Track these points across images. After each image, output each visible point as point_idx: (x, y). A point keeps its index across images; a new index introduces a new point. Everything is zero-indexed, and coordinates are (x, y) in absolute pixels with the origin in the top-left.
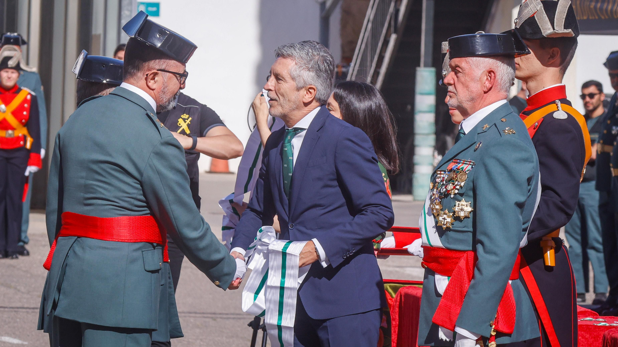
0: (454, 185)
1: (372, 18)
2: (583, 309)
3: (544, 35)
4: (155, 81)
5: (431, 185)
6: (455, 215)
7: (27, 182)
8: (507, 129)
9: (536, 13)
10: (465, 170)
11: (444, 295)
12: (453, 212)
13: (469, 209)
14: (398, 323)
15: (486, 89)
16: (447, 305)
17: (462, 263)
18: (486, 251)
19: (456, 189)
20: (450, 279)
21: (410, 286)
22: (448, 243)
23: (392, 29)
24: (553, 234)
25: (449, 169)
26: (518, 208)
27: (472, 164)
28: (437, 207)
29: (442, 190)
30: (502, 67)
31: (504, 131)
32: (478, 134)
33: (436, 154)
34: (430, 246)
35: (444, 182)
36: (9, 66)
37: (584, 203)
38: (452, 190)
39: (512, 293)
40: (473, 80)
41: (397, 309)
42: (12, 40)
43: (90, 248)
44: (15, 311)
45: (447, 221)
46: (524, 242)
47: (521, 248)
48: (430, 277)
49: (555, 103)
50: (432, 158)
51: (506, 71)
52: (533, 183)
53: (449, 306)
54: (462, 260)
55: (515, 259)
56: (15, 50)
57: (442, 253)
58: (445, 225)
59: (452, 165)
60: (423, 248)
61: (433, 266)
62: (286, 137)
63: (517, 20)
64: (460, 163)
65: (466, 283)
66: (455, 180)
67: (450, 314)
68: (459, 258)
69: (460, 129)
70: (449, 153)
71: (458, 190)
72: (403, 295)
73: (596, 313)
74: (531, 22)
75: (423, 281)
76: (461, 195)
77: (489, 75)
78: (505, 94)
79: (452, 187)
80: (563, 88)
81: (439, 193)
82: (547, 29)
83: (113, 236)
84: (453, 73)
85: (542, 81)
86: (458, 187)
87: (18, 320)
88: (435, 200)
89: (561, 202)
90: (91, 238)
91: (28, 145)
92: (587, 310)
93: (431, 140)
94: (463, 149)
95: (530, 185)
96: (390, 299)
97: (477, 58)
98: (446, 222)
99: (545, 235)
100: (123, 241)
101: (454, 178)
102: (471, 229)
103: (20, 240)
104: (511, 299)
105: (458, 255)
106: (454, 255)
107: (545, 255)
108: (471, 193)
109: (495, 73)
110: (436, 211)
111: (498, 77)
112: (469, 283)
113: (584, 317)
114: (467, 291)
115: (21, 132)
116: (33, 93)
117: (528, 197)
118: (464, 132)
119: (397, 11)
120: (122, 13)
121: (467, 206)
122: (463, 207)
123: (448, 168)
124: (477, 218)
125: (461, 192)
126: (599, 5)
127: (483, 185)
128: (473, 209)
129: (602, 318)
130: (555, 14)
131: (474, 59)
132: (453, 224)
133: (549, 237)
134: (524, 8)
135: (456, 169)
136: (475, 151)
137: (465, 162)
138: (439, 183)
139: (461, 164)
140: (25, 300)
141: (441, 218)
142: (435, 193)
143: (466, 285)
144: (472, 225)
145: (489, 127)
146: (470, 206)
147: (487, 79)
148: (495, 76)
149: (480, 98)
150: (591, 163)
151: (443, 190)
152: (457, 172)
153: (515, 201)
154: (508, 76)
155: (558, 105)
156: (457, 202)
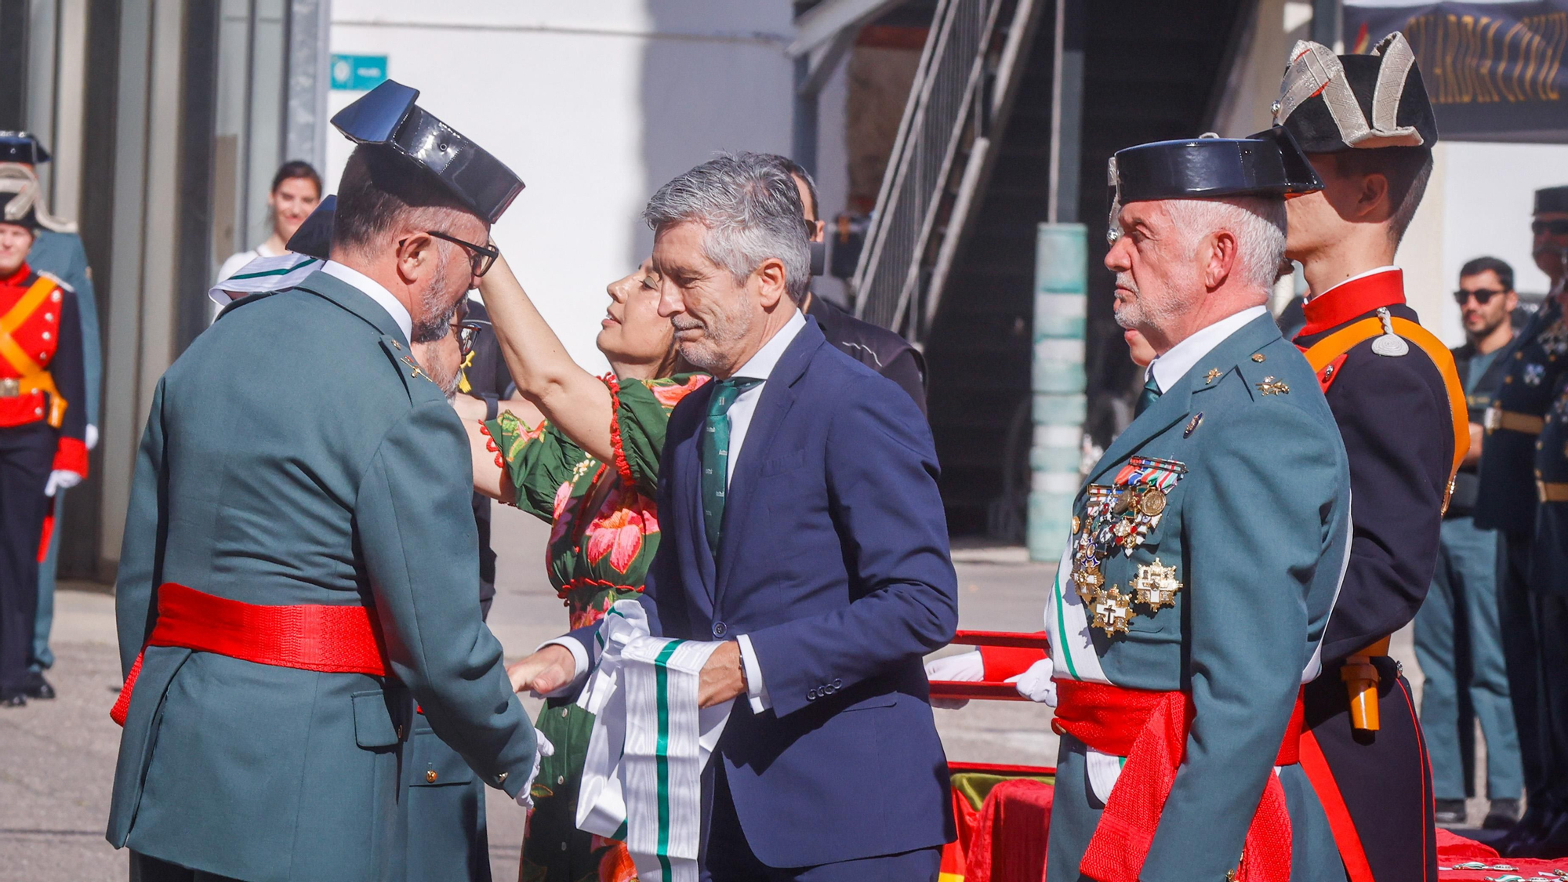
0: (1134, 524)
1: (925, 97)
2: (1458, 840)
3: (1347, 143)
4: (417, 261)
5: (1075, 524)
6: (1137, 599)
7: (50, 513)
8: (1267, 381)
9: (1326, 87)
10: (1160, 485)
11: (1109, 803)
12: (1131, 593)
13: (1173, 585)
14: (989, 873)
15: (1211, 280)
16: (1119, 830)
17: (1156, 723)
18: (1217, 693)
19: (1139, 534)
20: (1124, 763)
21: (1021, 781)
22: (1120, 670)
23: (978, 124)
24: (1374, 649)
25: (1120, 482)
26: (1297, 582)
27: (1179, 469)
28: (1091, 579)
29: (1102, 536)
30: (1252, 223)
31: (1260, 385)
32: (1193, 393)
33: (1088, 443)
34: (1073, 678)
35: (1109, 516)
36: (8, 217)
37: (1464, 571)
38: (1129, 534)
39: (1282, 799)
40: (1178, 257)
41: (987, 839)
42: (13, 151)
43: (222, 681)
44: (18, 840)
45: (1116, 615)
46: (1311, 669)
47: (1306, 685)
48: (1074, 756)
49: (1377, 316)
50: (1077, 453)
51: (1261, 233)
52: (1335, 517)
53: (1123, 832)
54: (1157, 714)
55: (1289, 710)
56: (24, 177)
57: (1104, 698)
58: (1112, 624)
59: (1127, 473)
60: (1055, 684)
61: (1081, 730)
62: (716, 399)
63: (1279, 106)
64: (1147, 468)
65: (1167, 772)
66: (1136, 510)
67: (1124, 851)
68: (1148, 710)
69: (1147, 380)
70: (1122, 441)
71: (1144, 535)
72: (1002, 802)
73: (1493, 850)
74: (1314, 109)
75: (1055, 765)
76: (1153, 549)
77: (1218, 246)
78: (1262, 291)
79: (1129, 530)
80: (1396, 278)
81: (1094, 544)
82: (1353, 128)
83: (280, 652)
84: (1129, 241)
85: (1344, 260)
86: (1143, 529)
87: (25, 862)
88: (1084, 562)
89: (1393, 567)
90: (224, 655)
91: (55, 418)
92: (1469, 842)
93: (1076, 408)
94: (1156, 431)
95: (1326, 523)
96: (970, 815)
97: (1190, 201)
98: (1115, 617)
99: (1355, 651)
100: (304, 667)
101: (1132, 506)
102: (1178, 636)
103: (31, 659)
104: (1279, 814)
105: (1145, 701)
106: (1135, 701)
107: (1354, 702)
108: (1176, 545)
109: (1234, 239)
110: (1087, 589)
111: (1243, 249)
112: (1174, 772)
113: (1462, 859)
114: (1169, 794)
115: (37, 383)
116: (68, 287)
117: (1322, 555)
118: (1159, 388)
119: (989, 81)
120: (293, 82)
121: (1166, 576)
122: (1156, 581)
123: (1116, 480)
124: (1193, 608)
125: (1151, 541)
126: (1502, 67)
127: (1208, 526)
128: (1181, 586)
129: (1508, 864)
130: (1374, 89)
131: (1182, 203)
132: (1132, 624)
133: (1363, 657)
134: (1294, 74)
135: (1138, 482)
136: (1186, 436)
137: (1161, 466)
138: (1094, 518)
139: (1149, 470)
140: (43, 813)
141: (1100, 609)
142: (1086, 544)
143: (1166, 778)
144: (1179, 625)
145: (1222, 376)
146: (1175, 578)
147: (1215, 255)
148: (1235, 249)
149: (1199, 305)
150: (1468, 468)
151: (1104, 537)
152: (1140, 490)
153: (1288, 566)
154: (1268, 248)
155: (1384, 321)
156: (1140, 566)
